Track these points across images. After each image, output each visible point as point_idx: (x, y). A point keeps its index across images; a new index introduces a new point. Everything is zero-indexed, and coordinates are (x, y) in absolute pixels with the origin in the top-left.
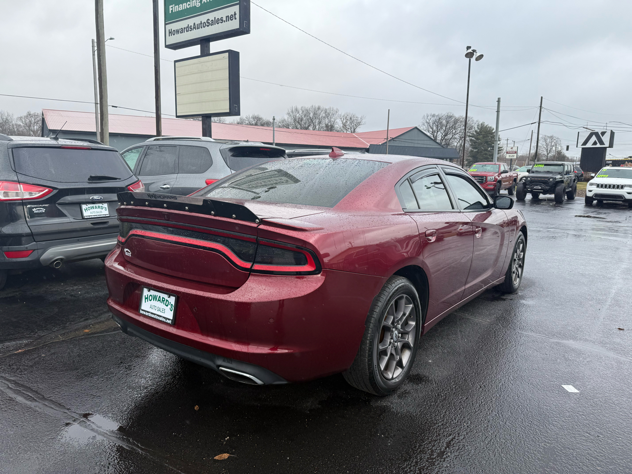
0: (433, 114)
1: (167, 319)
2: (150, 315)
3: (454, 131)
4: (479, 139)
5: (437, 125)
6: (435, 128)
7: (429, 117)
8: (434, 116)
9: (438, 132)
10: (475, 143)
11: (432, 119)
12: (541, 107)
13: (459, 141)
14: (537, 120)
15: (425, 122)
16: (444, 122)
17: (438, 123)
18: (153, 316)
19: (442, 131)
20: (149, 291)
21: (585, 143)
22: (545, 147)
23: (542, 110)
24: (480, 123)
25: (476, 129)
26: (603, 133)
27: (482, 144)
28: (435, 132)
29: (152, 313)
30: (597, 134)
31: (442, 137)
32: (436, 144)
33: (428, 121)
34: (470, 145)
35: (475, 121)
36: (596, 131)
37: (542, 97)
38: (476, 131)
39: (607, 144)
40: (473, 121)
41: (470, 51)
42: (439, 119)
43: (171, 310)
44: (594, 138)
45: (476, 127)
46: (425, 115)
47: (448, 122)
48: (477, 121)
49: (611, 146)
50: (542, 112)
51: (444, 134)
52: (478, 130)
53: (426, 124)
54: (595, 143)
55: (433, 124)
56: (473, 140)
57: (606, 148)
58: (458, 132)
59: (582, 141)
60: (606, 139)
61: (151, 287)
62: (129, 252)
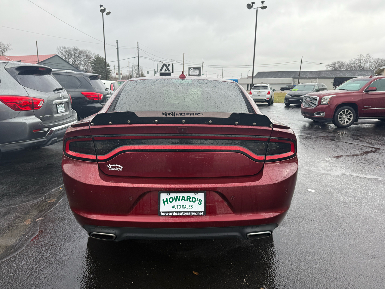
0: (64, 46)
3: (80, 59)
4: (97, 65)
5: (68, 55)
6: (67, 56)
7: (61, 49)
8: (65, 48)
9: (69, 59)
10: (95, 67)
11: (64, 50)
12: (138, 48)
13: (84, 66)
14: (137, 56)
15: (59, 51)
16: (72, 52)
17: (68, 52)
19: (72, 59)
21: (161, 70)
22: (135, 71)
23: (139, 50)
24: (96, 55)
25: (94, 59)
26: (169, 65)
27: (99, 68)
28: (67, 59)
30: (166, 65)
31: (73, 63)
32: (73, 67)
33: (61, 51)
34: (92, 68)
35: (93, 54)
36: (166, 63)
37: (138, 42)
38: (94, 60)
39: (171, 71)
40: (91, 53)
41: (102, 8)
42: (69, 50)
43: (200, 204)
44: (165, 68)
45: (94, 57)
46: (59, 47)
47: (75, 53)
48: (94, 54)
49: (173, 72)
50: (139, 51)
51: (73, 61)
52: (96, 59)
53: (60, 53)
54: (166, 70)
55: (65, 53)
56: (93, 66)
57: (170, 73)
58: (83, 60)
59: (159, 68)
60: (170, 68)
62: (118, 167)
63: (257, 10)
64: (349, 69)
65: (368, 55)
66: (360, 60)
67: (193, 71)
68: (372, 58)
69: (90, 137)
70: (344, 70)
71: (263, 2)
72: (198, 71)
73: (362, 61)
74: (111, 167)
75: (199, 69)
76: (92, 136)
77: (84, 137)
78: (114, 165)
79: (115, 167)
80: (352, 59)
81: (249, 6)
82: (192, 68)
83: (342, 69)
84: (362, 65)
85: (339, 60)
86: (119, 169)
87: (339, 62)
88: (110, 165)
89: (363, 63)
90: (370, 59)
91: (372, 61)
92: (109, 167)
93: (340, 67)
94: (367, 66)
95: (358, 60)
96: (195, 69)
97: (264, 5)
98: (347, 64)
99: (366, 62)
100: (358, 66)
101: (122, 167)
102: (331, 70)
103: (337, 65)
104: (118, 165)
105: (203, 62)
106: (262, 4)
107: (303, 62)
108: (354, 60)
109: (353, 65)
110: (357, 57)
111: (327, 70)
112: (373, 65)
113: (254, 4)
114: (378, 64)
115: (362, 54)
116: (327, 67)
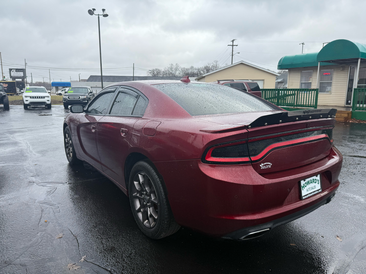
1: (318, 190)
2: (309, 195)
18: (311, 195)
20: (304, 181)
29: (310, 194)
43: (318, 184)
61: (304, 178)
62: (268, 165)
63: (99, 17)
64: (165, 76)
65: (177, 64)
66: (171, 68)
67: (15, 72)
68: (179, 67)
69: (246, 140)
70: (161, 76)
71: (104, 10)
72: (22, 73)
73: (173, 69)
74: (263, 166)
75: (23, 70)
76: (248, 139)
77: (240, 141)
78: (266, 163)
79: (265, 165)
80: (166, 67)
81: (91, 12)
82: (14, 69)
83: (160, 75)
84: (173, 72)
85: (156, 68)
86: (268, 167)
87: (156, 69)
88: (262, 164)
89: (174, 71)
90: (179, 68)
91: (180, 69)
92: (261, 166)
93: (158, 74)
94: (177, 73)
95: (170, 68)
96: (18, 70)
97: (105, 13)
98: (163, 72)
99: (176, 69)
100: (171, 73)
101: (271, 165)
102: (152, 76)
103: (155, 73)
104: (269, 163)
105: (26, 64)
106: (103, 12)
107: (135, 68)
108: (167, 68)
109: (167, 72)
110: (169, 66)
111: (148, 76)
112: (181, 73)
113: (94, 11)
114: (184, 72)
115: (173, 64)
116: (148, 73)
